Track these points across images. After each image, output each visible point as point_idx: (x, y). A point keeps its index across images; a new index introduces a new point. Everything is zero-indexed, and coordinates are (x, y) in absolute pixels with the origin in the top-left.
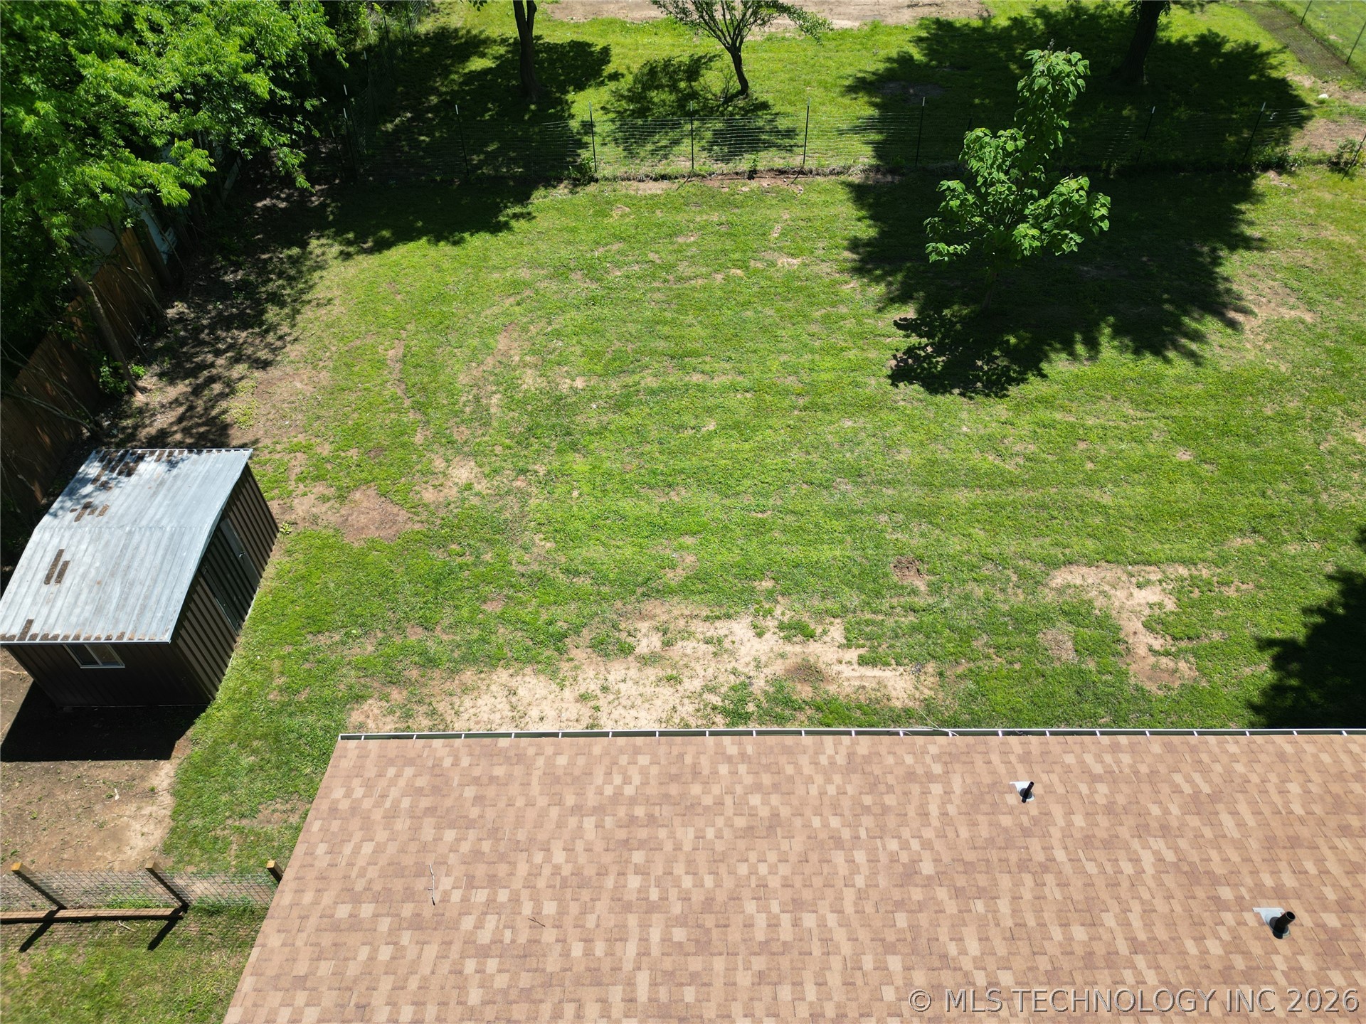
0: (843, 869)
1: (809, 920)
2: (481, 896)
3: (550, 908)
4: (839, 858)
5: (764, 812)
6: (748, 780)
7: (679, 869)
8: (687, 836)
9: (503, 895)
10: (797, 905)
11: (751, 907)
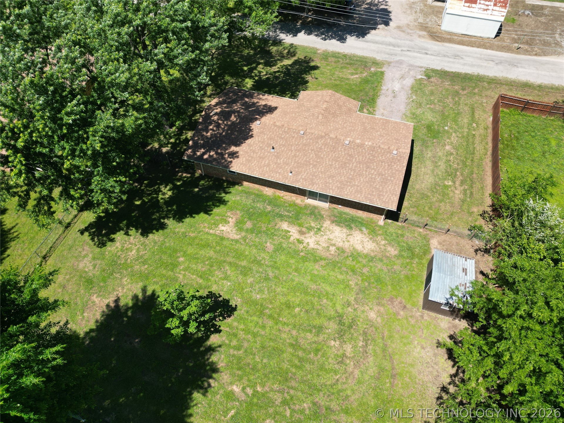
0: (323, 169)
1: (330, 163)
2: (373, 176)
3: (364, 172)
4: (323, 170)
5: (330, 179)
6: (330, 185)
7: (345, 174)
8: (343, 178)
9: (370, 176)
10: (331, 165)
11: (337, 166)
